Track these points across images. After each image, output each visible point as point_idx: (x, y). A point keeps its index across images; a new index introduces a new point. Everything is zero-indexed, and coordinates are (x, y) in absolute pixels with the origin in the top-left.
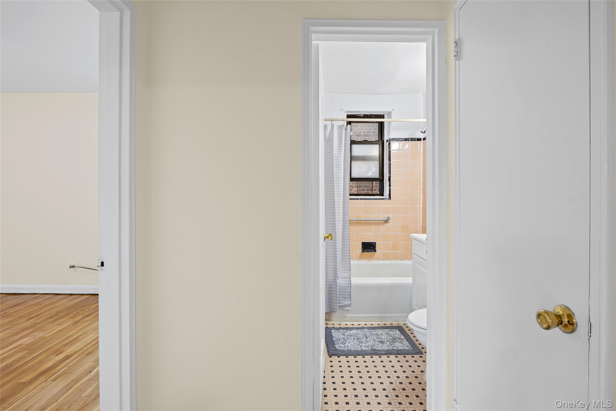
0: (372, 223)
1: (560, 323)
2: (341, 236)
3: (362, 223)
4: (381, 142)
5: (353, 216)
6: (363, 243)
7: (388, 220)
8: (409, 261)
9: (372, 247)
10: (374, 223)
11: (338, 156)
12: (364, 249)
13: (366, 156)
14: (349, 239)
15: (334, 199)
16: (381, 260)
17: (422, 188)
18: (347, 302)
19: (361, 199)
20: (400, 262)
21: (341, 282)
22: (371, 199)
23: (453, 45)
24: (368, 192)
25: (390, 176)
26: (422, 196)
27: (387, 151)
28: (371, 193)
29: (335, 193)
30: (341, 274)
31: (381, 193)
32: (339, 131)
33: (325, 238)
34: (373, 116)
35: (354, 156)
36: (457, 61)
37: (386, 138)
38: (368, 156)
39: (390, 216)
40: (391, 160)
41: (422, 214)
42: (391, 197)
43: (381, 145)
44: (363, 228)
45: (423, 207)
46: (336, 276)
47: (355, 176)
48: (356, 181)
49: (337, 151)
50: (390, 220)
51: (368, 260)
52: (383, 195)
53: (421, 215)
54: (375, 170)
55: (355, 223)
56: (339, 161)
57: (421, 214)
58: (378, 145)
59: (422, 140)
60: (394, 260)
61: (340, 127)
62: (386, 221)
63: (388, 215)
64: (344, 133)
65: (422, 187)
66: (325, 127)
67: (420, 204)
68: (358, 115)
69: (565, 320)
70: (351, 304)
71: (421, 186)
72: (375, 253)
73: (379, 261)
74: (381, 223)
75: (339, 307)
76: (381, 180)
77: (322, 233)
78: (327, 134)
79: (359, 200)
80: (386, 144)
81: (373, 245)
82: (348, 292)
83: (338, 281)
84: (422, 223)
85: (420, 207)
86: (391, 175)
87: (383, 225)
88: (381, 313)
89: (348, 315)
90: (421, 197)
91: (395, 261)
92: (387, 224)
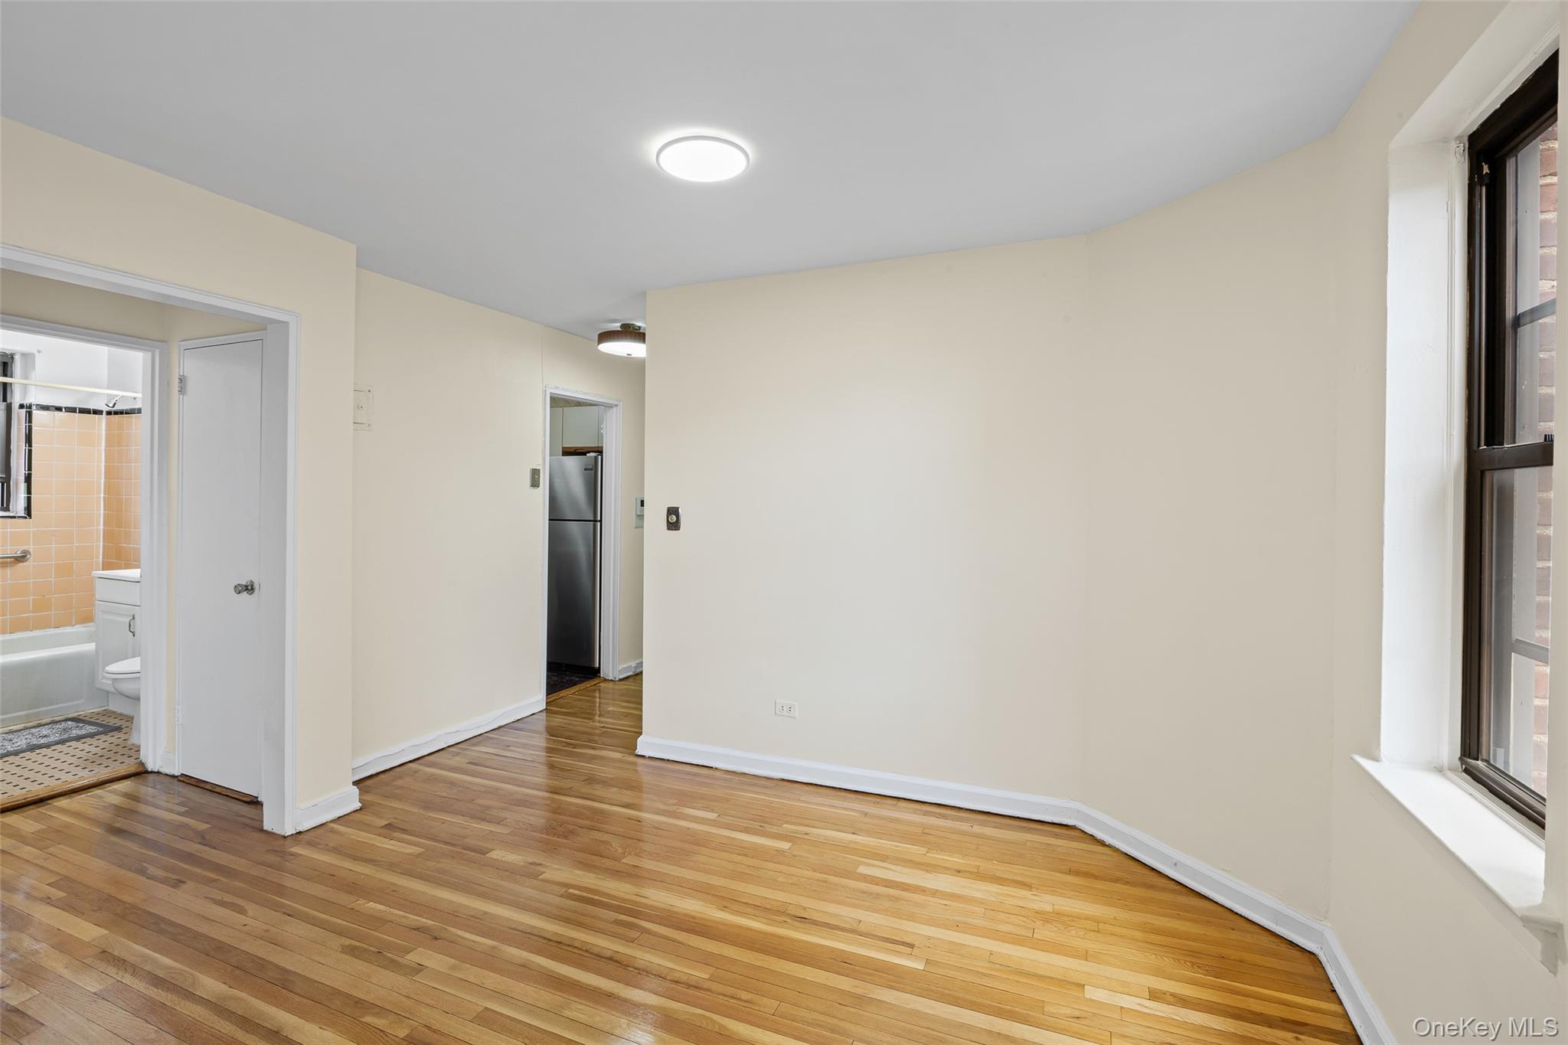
1: (247, 589)
7: (24, 556)
17: (104, 498)
23: (177, 381)
31: (4, 506)
36: (181, 396)
39: (30, 547)
42: (34, 513)
45: (104, 530)
50: (28, 556)
52: (8, 509)
53: (99, 545)
62: (22, 558)
63: (24, 547)
65: (102, 496)
69: (250, 588)
71: (100, 494)
76: (4, 480)
85: (98, 529)
90: (100, 514)
92: (21, 563)
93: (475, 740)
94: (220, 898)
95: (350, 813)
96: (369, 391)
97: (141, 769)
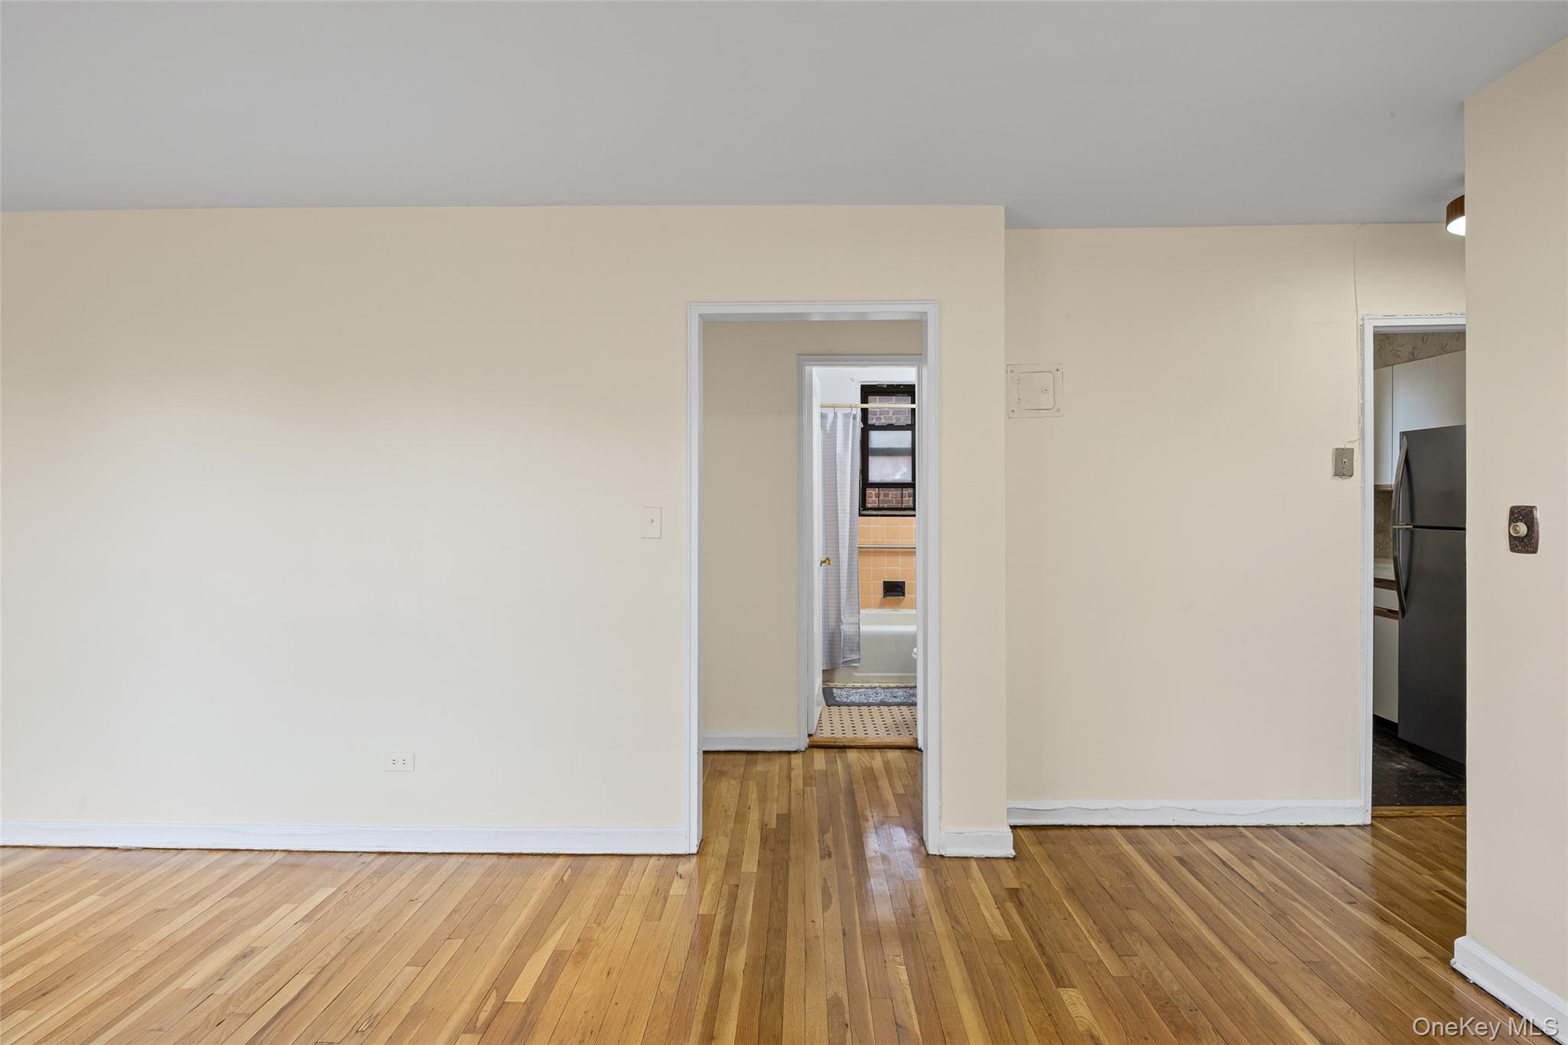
0: (899, 552)
3: (883, 552)
5: (869, 542)
6: (884, 582)
9: (900, 589)
10: (902, 552)
12: (886, 592)
15: (837, 517)
16: (911, 608)
18: (854, 657)
21: (846, 629)
30: (846, 618)
31: (913, 506)
33: (822, 562)
34: (900, 387)
35: (871, 448)
38: (895, 448)
44: (885, 559)
46: (839, 621)
47: (872, 479)
48: (876, 487)
51: (891, 608)
52: (915, 509)
54: (903, 470)
55: (874, 552)
61: (846, 416)
64: (851, 424)
66: (823, 417)
70: (859, 659)
72: (903, 599)
73: (909, 609)
75: (844, 663)
76: (912, 485)
77: (818, 555)
80: (917, 431)
81: (901, 585)
82: (856, 643)
83: (842, 627)
88: (901, 672)
89: (857, 674)
93: (1219, 831)
94: (829, 885)
95: (1000, 858)
96: (1058, 370)
97: (913, 744)
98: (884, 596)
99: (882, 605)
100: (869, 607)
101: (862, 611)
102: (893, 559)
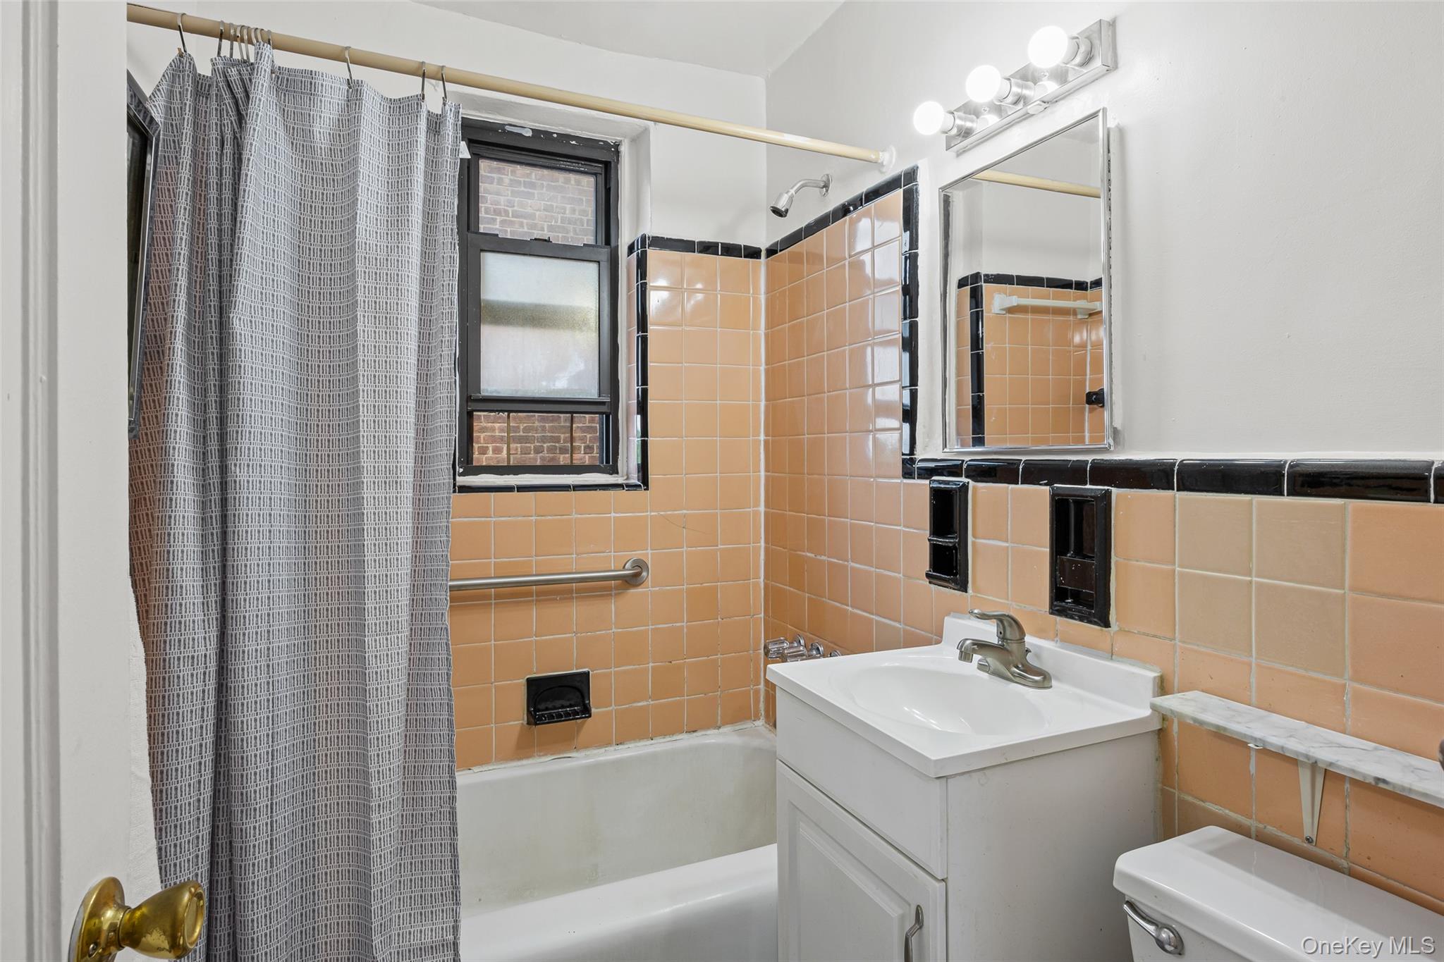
0: (571, 591)
2: (398, 713)
3: (530, 594)
4: (604, 254)
6: (531, 683)
7: (637, 575)
8: (721, 730)
10: (578, 591)
11: (380, 257)
12: (536, 710)
13: (544, 306)
14: (450, 722)
15: (358, 501)
16: (609, 744)
17: (766, 442)
19: (521, 489)
20: (685, 741)
22: (565, 488)
24: (553, 459)
25: (645, 392)
26: (763, 473)
27: (629, 289)
28: (563, 459)
29: (366, 462)
31: (608, 462)
32: (395, 128)
34: (574, 142)
35: (493, 301)
37: (626, 237)
38: (553, 306)
39: (647, 555)
40: (650, 327)
41: (766, 541)
42: (652, 477)
43: (605, 266)
44: (533, 614)
45: (766, 514)
47: (494, 388)
48: (503, 411)
49: (383, 230)
50: (644, 574)
51: (552, 754)
52: (614, 470)
54: (582, 367)
55: (497, 597)
56: (393, 286)
57: (762, 544)
58: (593, 267)
59: (763, 254)
60: (664, 734)
62: (632, 580)
63: (637, 554)
65: (762, 437)
67: (757, 505)
68: (508, 128)
72: (583, 724)
73: (603, 750)
74: (609, 588)
76: (607, 409)
78: (316, 129)
79: (515, 493)
80: (627, 263)
81: (578, 684)
84: (766, 577)
85: (757, 514)
86: (650, 387)
87: (616, 594)
90: (759, 477)
91: (668, 739)
92: (632, 591)
98: (528, 723)
99: (523, 749)
100: (483, 759)
101: (462, 778)
102: (554, 612)
